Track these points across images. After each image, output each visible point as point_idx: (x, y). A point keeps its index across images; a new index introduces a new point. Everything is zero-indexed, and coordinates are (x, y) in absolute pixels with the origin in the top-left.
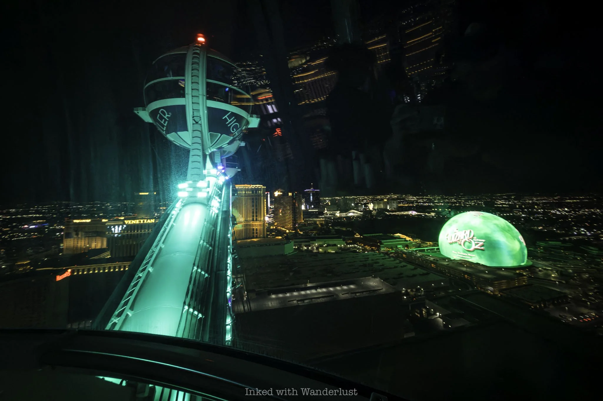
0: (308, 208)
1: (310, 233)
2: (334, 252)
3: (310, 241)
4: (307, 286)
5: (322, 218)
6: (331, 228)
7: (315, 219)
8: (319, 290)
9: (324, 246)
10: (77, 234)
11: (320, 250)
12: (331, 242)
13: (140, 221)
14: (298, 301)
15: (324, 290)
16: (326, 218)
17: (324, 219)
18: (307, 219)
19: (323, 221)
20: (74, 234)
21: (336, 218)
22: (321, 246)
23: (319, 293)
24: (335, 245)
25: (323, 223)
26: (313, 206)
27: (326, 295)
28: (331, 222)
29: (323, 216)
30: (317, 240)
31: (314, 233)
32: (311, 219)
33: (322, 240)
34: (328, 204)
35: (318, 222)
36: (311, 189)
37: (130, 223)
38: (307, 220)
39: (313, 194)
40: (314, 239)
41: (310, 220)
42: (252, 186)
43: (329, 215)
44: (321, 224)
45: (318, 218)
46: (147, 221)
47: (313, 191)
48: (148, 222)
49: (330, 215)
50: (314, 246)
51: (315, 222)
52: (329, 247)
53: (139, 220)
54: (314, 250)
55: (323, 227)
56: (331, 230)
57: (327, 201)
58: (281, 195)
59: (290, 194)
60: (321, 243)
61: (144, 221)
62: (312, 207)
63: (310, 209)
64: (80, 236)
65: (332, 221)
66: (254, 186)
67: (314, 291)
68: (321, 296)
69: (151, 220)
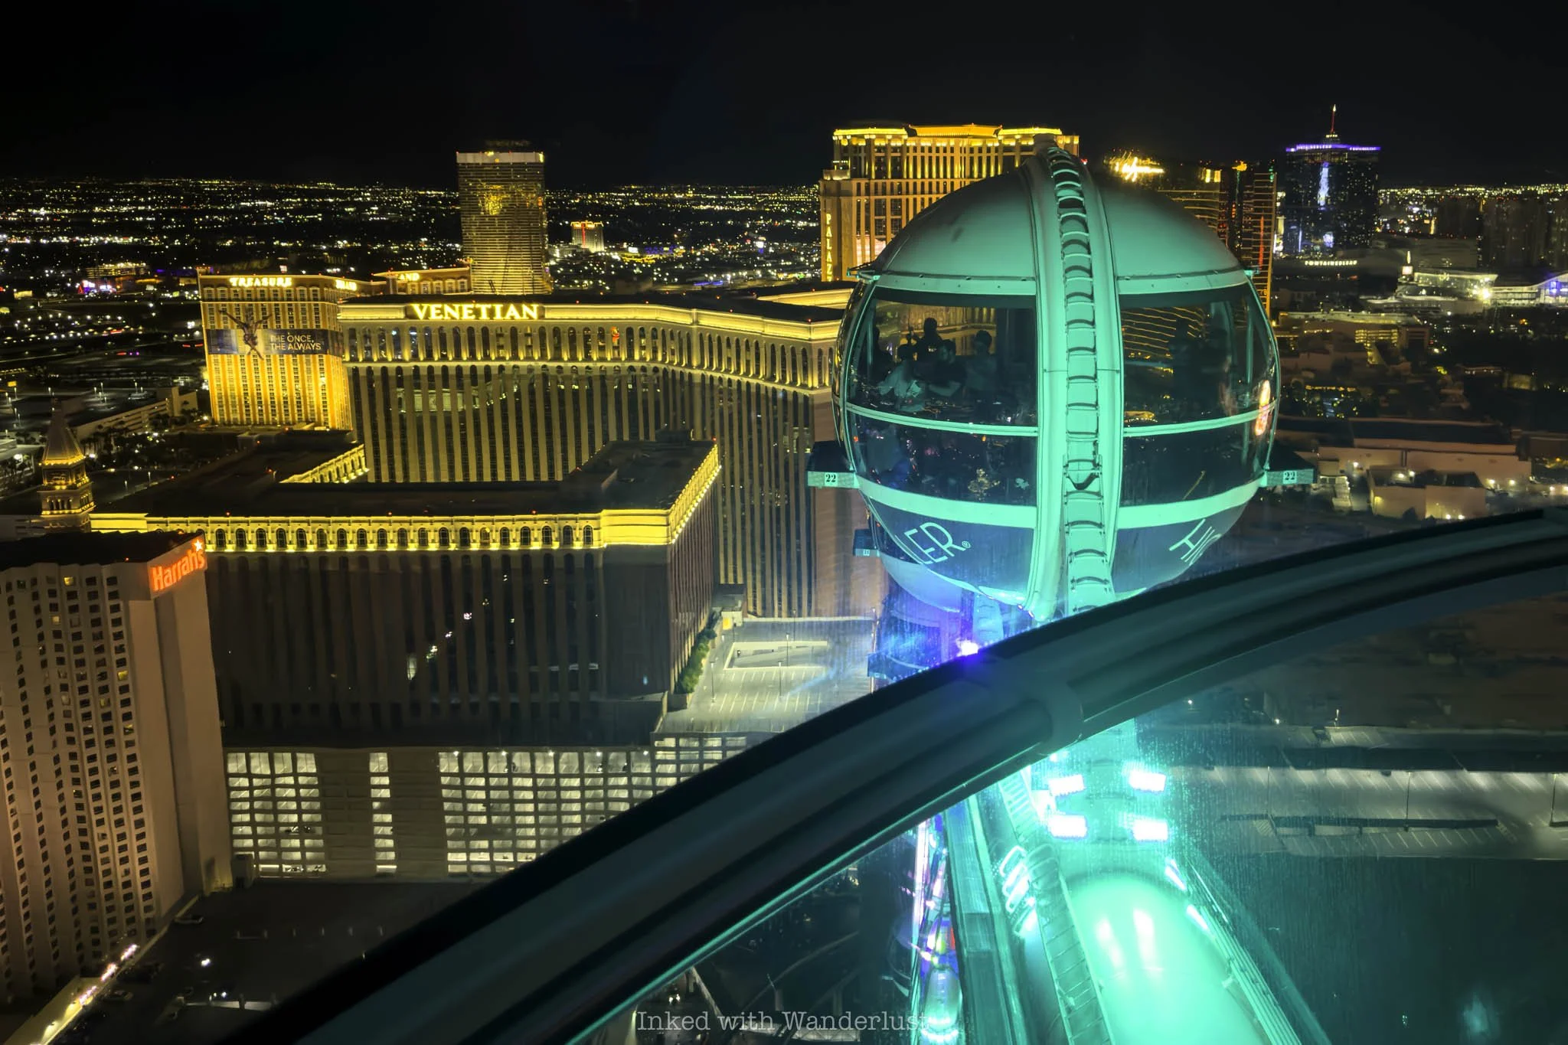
0: (1301, 250)
1: (1313, 393)
2: (1461, 517)
3: (1314, 442)
4: (1325, 737)
5: (1388, 309)
6: (1441, 370)
7: (1345, 316)
8: (1403, 778)
9: (1401, 476)
10: (251, 340)
11: (1377, 500)
12: (1448, 459)
13: (477, 312)
14: (1278, 822)
15: (1434, 779)
16: (1405, 309)
17: (1395, 319)
18: (1298, 315)
19: (1395, 332)
20: (237, 336)
21: (1471, 311)
22: (1380, 478)
23: (1409, 797)
24: (1470, 480)
25: (1395, 338)
26: (1329, 239)
27: (1447, 815)
28: (1441, 335)
29: (1391, 300)
30: (1357, 441)
31: (1337, 394)
32: (1319, 315)
33: (1388, 442)
34: (1419, 226)
35: (1360, 336)
36: (1327, 141)
37: (433, 317)
38: (1299, 322)
39: (1333, 168)
40: (1340, 435)
41: (1313, 319)
42: (1003, 132)
43: (1428, 294)
44: (1382, 347)
45: (1358, 307)
46: (504, 311)
47: (1341, 152)
48: (508, 317)
49: (1430, 291)
50: (1343, 472)
51: (1344, 337)
52: (1430, 489)
53: (472, 306)
54: (1335, 495)
55: (1397, 367)
56: (1445, 385)
57: (1416, 210)
58: (1156, 177)
59: (1211, 177)
60: (1378, 460)
61: (491, 313)
62: (1323, 246)
63: (1310, 253)
64: (260, 347)
65: (1448, 329)
66: (1017, 132)
67: (1371, 778)
68: (1417, 815)
69: (525, 307)
